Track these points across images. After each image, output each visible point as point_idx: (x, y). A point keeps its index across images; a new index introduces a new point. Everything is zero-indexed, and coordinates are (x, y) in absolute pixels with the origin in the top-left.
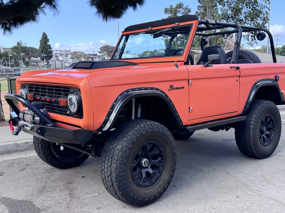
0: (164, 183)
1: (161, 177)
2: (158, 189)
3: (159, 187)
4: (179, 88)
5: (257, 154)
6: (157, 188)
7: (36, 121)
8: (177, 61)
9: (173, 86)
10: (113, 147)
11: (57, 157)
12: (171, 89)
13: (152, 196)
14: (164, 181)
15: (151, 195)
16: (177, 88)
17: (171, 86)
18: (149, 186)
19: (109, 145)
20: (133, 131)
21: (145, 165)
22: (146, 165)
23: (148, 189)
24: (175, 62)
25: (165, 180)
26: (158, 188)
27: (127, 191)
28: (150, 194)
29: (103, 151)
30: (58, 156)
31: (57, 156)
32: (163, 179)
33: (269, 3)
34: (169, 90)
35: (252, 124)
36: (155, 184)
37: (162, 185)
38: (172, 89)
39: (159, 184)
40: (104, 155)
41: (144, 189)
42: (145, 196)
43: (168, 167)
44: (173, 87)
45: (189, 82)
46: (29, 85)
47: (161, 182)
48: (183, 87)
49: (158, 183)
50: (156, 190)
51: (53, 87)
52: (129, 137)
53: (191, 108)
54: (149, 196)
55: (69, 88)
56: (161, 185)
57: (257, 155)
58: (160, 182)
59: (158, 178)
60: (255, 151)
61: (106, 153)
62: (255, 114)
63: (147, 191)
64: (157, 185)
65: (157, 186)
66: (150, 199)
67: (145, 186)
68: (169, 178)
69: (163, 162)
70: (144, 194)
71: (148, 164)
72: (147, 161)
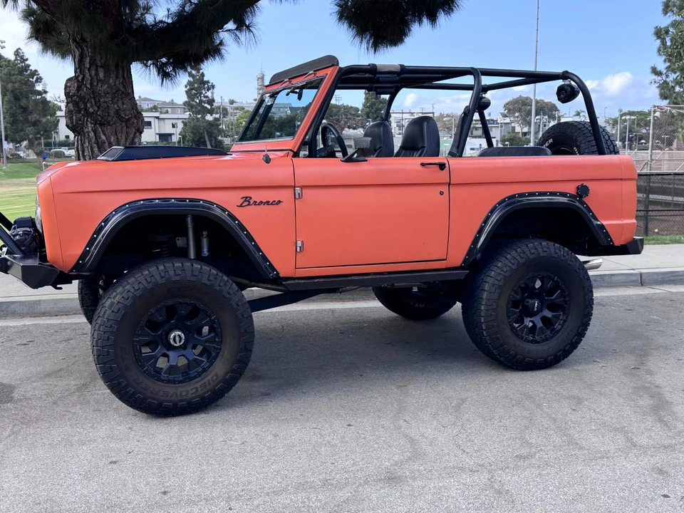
0: (213, 381)
1: (210, 369)
2: (197, 390)
3: (201, 387)
4: (268, 203)
6: (197, 388)
8: (268, 151)
9: (251, 198)
12: (246, 203)
13: (181, 401)
14: (215, 378)
15: (179, 398)
16: (261, 202)
17: (247, 199)
18: (180, 382)
20: (139, 277)
21: (176, 343)
22: (178, 342)
23: (176, 387)
24: (264, 151)
25: (217, 377)
26: (199, 389)
28: (177, 396)
32: (213, 373)
34: (241, 206)
36: (195, 380)
37: (209, 384)
38: (249, 205)
39: (203, 382)
41: (167, 385)
42: (164, 398)
43: (226, 352)
44: (252, 201)
45: (295, 191)
47: (209, 377)
48: (280, 202)
49: (202, 380)
50: (194, 390)
52: (127, 287)
54: (174, 398)
56: (207, 383)
58: (205, 377)
59: (204, 370)
63: (171, 391)
64: (197, 382)
65: (198, 385)
66: (175, 405)
67: (168, 381)
68: (227, 373)
69: (218, 342)
70: (162, 393)
71: (183, 341)
72: (179, 336)
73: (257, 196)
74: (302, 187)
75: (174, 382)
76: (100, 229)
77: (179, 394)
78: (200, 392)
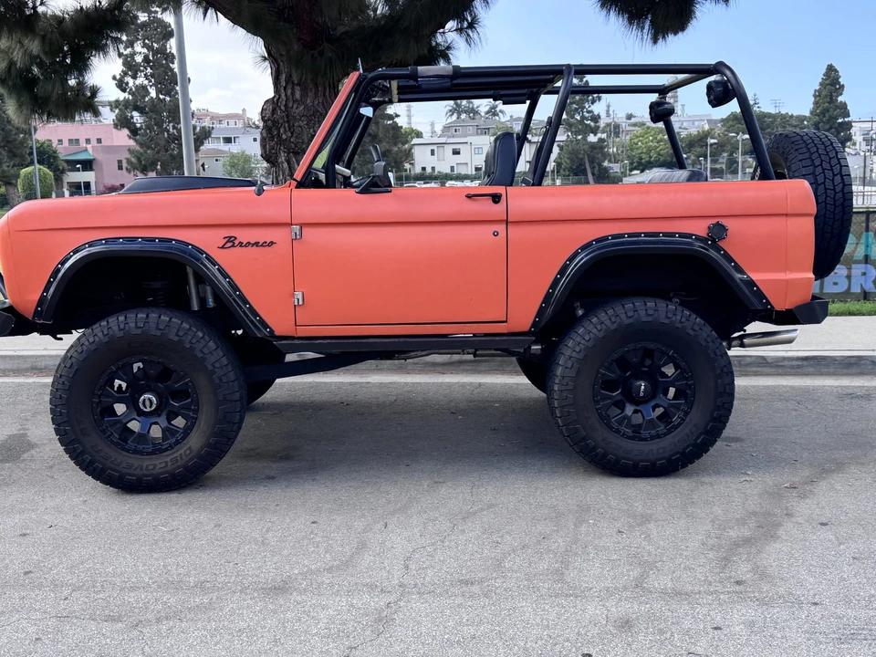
0: (186, 456)
1: (185, 442)
2: (166, 465)
3: (171, 461)
4: (257, 244)
6: (166, 463)
9: (236, 238)
12: (230, 244)
13: (147, 475)
14: (188, 452)
15: (145, 472)
16: (249, 243)
17: (231, 240)
18: (148, 454)
21: (146, 408)
22: (148, 407)
23: (143, 459)
25: (191, 450)
26: (169, 464)
28: (142, 469)
34: (223, 247)
36: (166, 453)
37: (182, 459)
38: (233, 246)
39: (175, 455)
41: (133, 456)
42: (126, 471)
43: (202, 422)
44: (237, 242)
47: (182, 451)
48: (272, 243)
49: (175, 452)
50: (163, 465)
54: (139, 472)
56: (179, 458)
58: (178, 451)
59: (178, 442)
63: (136, 463)
65: (168, 459)
66: (140, 480)
67: (135, 452)
68: (202, 448)
69: (193, 410)
70: (124, 465)
71: (154, 407)
72: (149, 399)
73: (243, 235)
74: (302, 225)
75: (141, 453)
76: (57, 271)
77: (144, 467)
78: (170, 467)
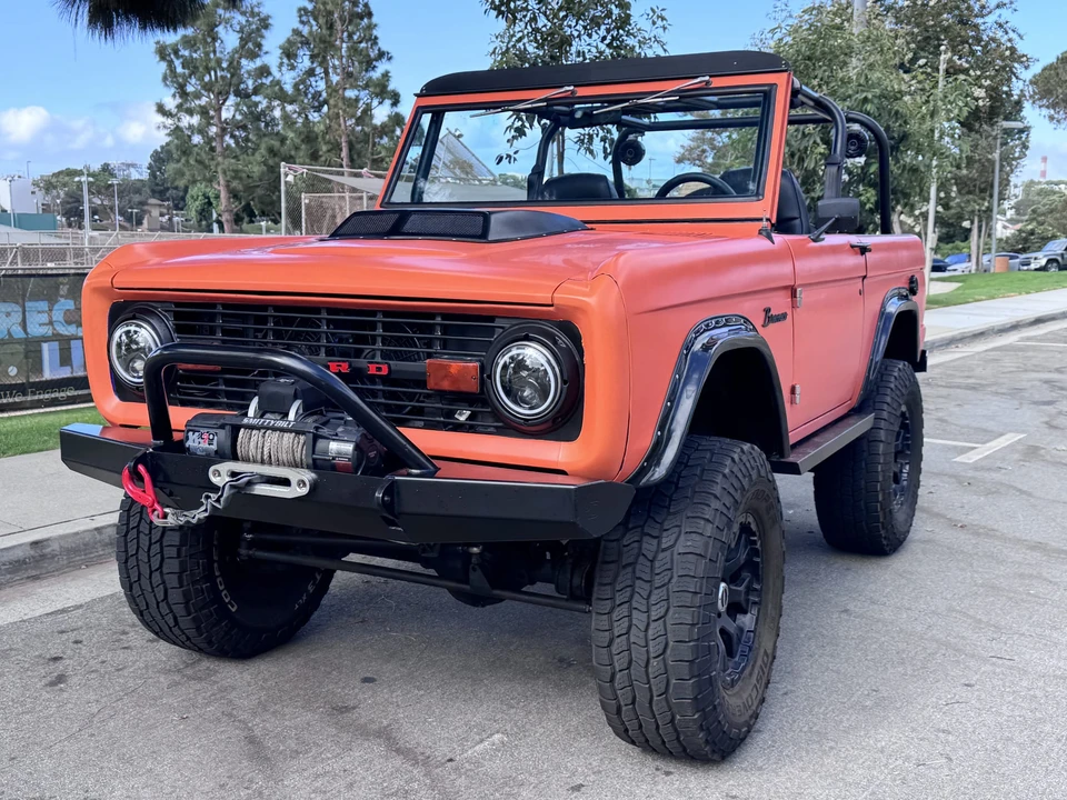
0: (766, 666)
1: (756, 645)
3: (758, 681)
4: (780, 317)
5: (885, 538)
6: (755, 686)
7: (334, 459)
9: (770, 309)
10: (664, 546)
11: (233, 610)
14: (765, 659)
15: (749, 713)
16: (776, 317)
18: (736, 681)
19: (636, 538)
21: (723, 606)
22: (725, 604)
23: (737, 693)
25: (768, 656)
26: (758, 687)
27: (715, 708)
28: (747, 710)
29: (612, 566)
30: (236, 607)
31: (233, 606)
32: (762, 651)
33: (665, 28)
34: (765, 325)
35: (883, 439)
36: (747, 672)
37: (764, 673)
38: (768, 322)
39: (756, 671)
40: (620, 579)
41: (732, 692)
43: (770, 606)
44: (770, 315)
45: (794, 295)
46: (177, 305)
47: (759, 662)
48: (784, 316)
49: (753, 666)
51: (374, 313)
52: (715, 504)
53: (798, 390)
54: (747, 717)
55: (492, 319)
56: (761, 673)
57: (885, 542)
58: (756, 662)
59: (751, 649)
60: (883, 528)
61: (630, 569)
62: (885, 407)
63: (736, 702)
64: (751, 674)
65: (755, 680)
70: (737, 711)
76: (674, 387)
77: (747, 705)
78: (760, 692)
